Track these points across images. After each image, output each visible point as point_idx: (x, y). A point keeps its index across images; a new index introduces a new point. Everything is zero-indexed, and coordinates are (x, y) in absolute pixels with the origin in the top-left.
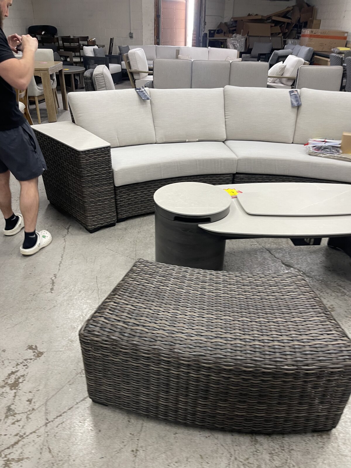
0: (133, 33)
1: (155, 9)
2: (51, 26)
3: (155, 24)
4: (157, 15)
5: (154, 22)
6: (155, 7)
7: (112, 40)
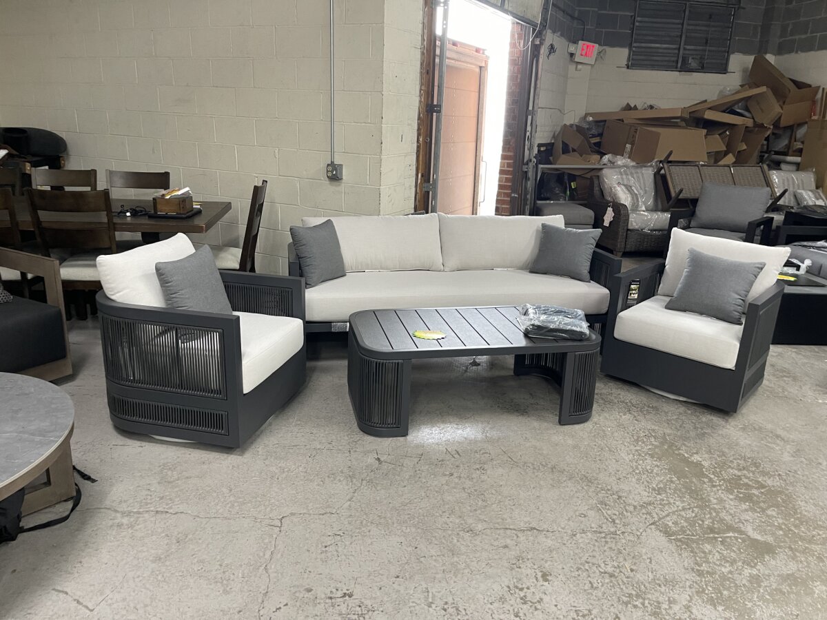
0: (341, 166)
1: (422, 84)
2: (39, 130)
3: (419, 135)
4: (427, 105)
5: (419, 129)
6: (422, 78)
7: (258, 192)
